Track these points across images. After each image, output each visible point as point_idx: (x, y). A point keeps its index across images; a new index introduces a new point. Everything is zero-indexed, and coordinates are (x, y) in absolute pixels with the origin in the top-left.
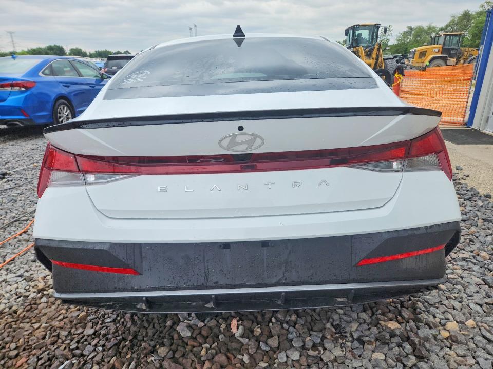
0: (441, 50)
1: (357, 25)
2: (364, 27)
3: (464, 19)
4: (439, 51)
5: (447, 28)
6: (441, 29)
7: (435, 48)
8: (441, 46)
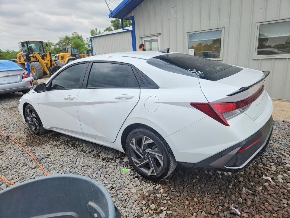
0: (71, 55)
1: (29, 41)
2: (33, 42)
3: (66, 40)
4: (70, 56)
5: (59, 44)
6: (57, 44)
7: (68, 54)
8: (70, 53)
